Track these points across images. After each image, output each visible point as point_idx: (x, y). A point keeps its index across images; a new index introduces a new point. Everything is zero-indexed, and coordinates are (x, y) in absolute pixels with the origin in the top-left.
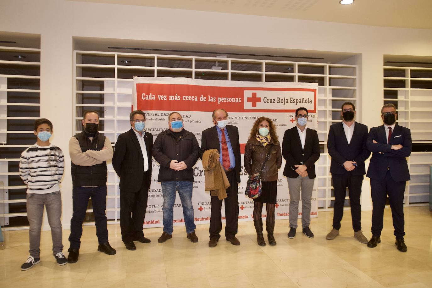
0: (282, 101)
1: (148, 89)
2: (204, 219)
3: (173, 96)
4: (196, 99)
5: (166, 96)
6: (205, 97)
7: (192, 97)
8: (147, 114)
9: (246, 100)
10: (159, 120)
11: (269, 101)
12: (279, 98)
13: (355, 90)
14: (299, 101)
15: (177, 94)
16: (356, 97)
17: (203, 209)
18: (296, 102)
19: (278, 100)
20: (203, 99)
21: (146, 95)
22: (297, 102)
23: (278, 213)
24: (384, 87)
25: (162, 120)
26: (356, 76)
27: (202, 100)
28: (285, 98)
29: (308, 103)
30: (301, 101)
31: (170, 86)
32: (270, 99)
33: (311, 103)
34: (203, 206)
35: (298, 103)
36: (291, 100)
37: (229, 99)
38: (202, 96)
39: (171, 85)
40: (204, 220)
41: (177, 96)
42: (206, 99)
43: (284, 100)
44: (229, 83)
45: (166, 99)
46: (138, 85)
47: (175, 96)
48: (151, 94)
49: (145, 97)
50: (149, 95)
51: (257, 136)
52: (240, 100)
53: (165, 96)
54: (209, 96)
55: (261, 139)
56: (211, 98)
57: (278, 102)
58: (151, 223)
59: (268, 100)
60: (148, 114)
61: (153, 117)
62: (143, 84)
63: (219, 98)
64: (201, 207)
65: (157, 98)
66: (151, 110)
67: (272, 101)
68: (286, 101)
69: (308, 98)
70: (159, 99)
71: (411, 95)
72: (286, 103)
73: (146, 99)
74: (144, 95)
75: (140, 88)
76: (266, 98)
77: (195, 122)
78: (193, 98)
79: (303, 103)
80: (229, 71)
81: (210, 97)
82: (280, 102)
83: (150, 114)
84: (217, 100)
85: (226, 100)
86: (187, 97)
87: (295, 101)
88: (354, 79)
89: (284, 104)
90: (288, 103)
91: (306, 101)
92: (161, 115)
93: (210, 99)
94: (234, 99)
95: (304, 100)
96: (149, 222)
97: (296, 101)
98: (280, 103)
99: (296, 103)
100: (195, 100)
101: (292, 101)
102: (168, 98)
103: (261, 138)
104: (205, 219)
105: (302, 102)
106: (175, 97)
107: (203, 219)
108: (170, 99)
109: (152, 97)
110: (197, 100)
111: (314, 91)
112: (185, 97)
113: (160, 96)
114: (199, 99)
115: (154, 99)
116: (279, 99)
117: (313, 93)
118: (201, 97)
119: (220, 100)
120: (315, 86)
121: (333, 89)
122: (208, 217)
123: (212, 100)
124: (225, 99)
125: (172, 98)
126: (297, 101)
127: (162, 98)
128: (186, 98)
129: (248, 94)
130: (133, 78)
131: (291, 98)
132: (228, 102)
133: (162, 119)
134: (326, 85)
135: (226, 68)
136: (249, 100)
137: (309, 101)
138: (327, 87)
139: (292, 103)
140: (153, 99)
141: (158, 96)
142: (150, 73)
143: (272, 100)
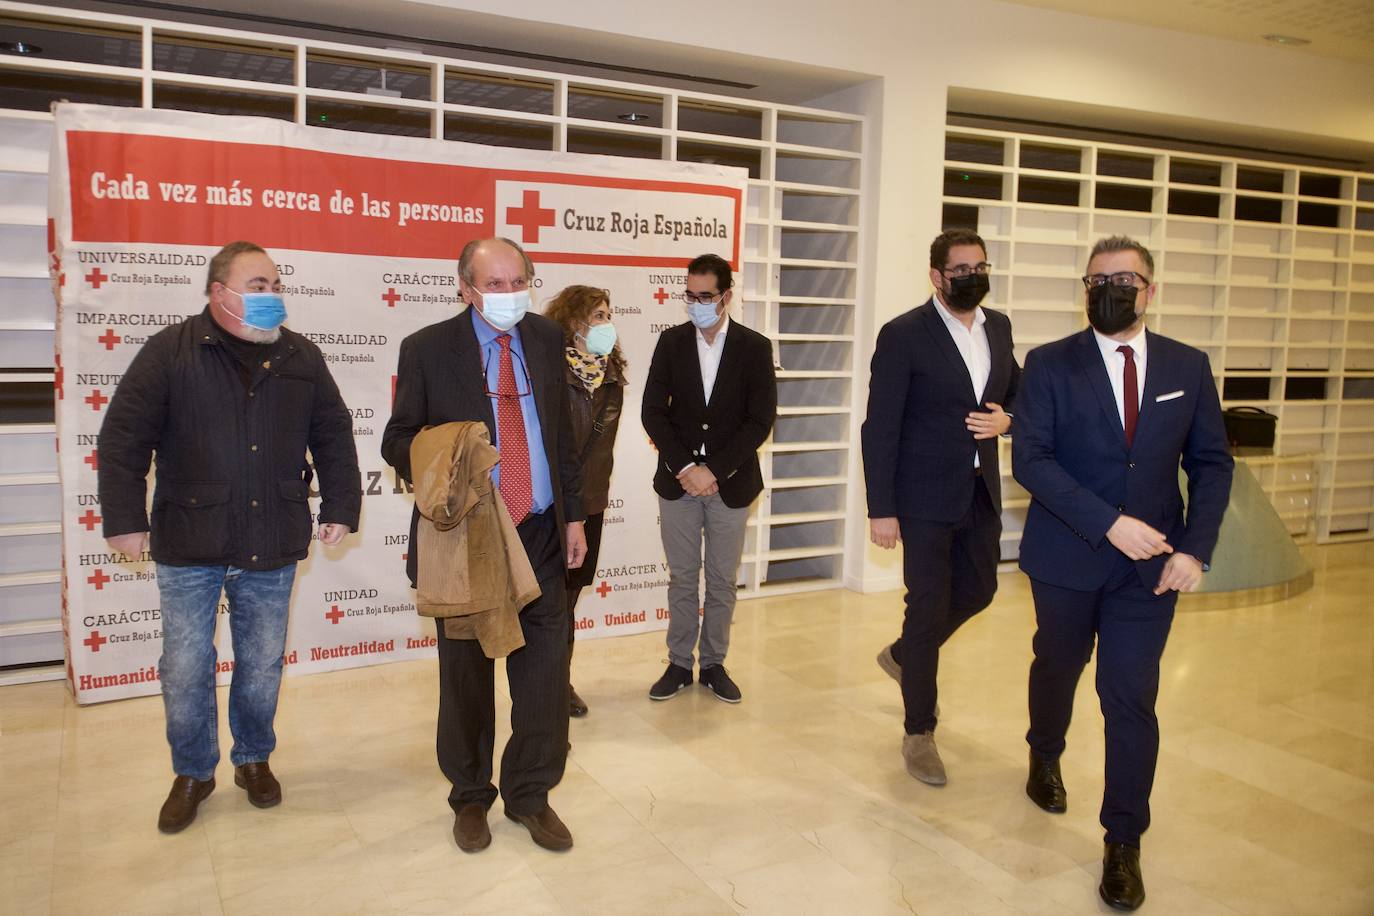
0: (628, 227)
1: (118, 154)
2: (347, 649)
3: (223, 190)
4: (315, 205)
5: (192, 188)
6: (348, 199)
7: (301, 195)
8: (113, 255)
9: (500, 215)
10: (166, 281)
11: (583, 224)
12: (618, 214)
13: (853, 199)
14: (684, 226)
15: (237, 183)
16: (856, 224)
17: (342, 614)
18: (674, 231)
19: (614, 221)
20: (340, 204)
21: (108, 178)
22: (679, 230)
23: (609, 614)
24: (946, 193)
25: (177, 280)
26: (859, 151)
27: (339, 211)
28: (637, 216)
29: (715, 236)
30: (689, 229)
31: (210, 147)
32: (587, 218)
33: (725, 236)
34: (342, 606)
35: (680, 233)
36: (658, 224)
37: (438, 211)
38: (339, 193)
39: (212, 144)
40: (346, 654)
41: (237, 191)
42: (352, 205)
43: (636, 221)
44: (436, 150)
45: (194, 200)
46: (73, 137)
47: (232, 190)
48: (130, 176)
49: (103, 186)
50: (121, 179)
51: (569, 349)
52: (481, 217)
53: (187, 187)
54: (365, 196)
55: (586, 363)
56: (372, 202)
57: (613, 230)
58: (143, 680)
59: (580, 219)
60: (119, 256)
61: (142, 270)
62: (94, 137)
63: (403, 206)
64: (335, 608)
65: (155, 192)
66: (133, 239)
67: (593, 225)
68: (640, 224)
69: (715, 220)
70: (166, 197)
71: (1019, 223)
72: (642, 232)
73: (111, 196)
74: (103, 179)
75: (84, 152)
76: (573, 212)
77: (311, 292)
78: (303, 202)
79: (696, 234)
80: (439, 106)
81: (369, 200)
82: (622, 227)
83: (128, 258)
84: (395, 211)
85: (430, 214)
86: (280, 195)
87: (670, 228)
88: (853, 163)
89: (635, 237)
90: (647, 232)
91: (708, 228)
92: (173, 259)
93: (370, 206)
94: (459, 209)
95: (700, 225)
96: (131, 675)
97: (673, 226)
98: (620, 231)
99: (673, 235)
100: (311, 208)
101: (662, 227)
102: (201, 194)
103: (585, 358)
104: (349, 651)
105: (693, 231)
106: (229, 194)
107: (344, 652)
108: (210, 201)
109: (135, 187)
110: (317, 209)
111: (736, 194)
112: (271, 193)
113: (170, 186)
114: (325, 204)
115: (145, 196)
116: (617, 218)
117: (731, 201)
118: (333, 199)
119: (408, 211)
120: (736, 176)
121: (786, 193)
122: (361, 644)
123: (377, 209)
124: (426, 208)
125: (216, 195)
126: (679, 227)
127: (179, 195)
128: (273, 199)
129: (508, 195)
130: (52, 106)
131: (657, 216)
132: (436, 219)
133: (180, 276)
134: (768, 178)
135: (426, 93)
136: (513, 216)
137: (718, 229)
138: (771, 183)
139: (661, 233)
140: (139, 197)
141: (162, 186)
142: (125, 94)
143: (592, 218)
